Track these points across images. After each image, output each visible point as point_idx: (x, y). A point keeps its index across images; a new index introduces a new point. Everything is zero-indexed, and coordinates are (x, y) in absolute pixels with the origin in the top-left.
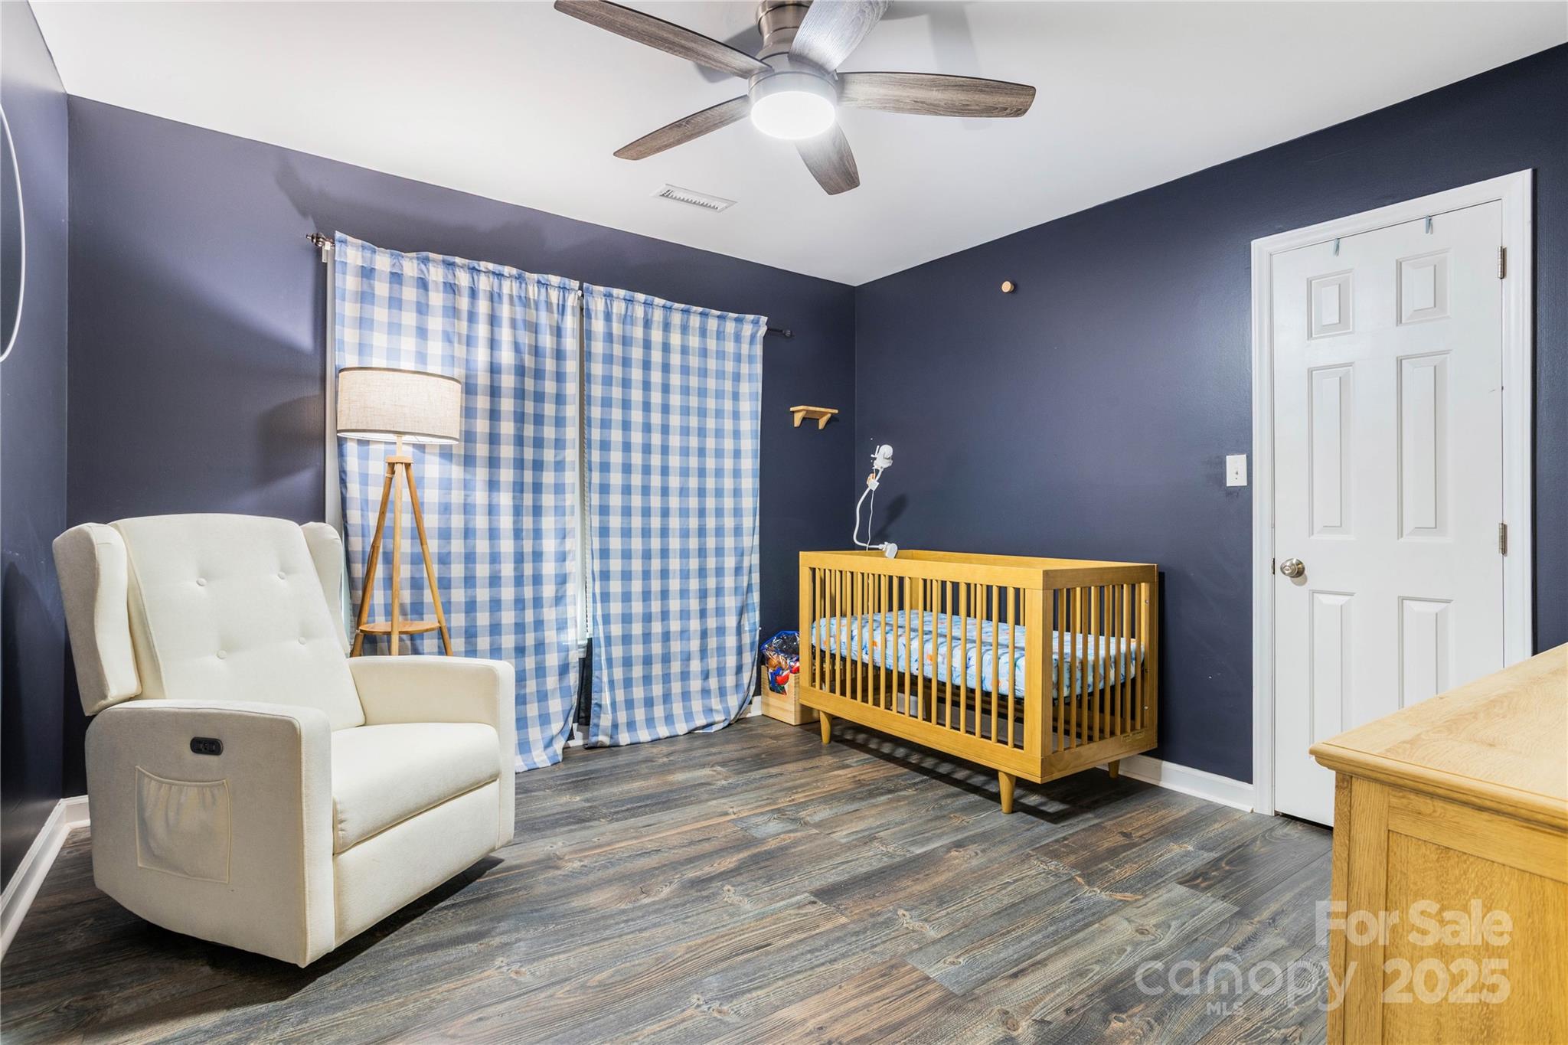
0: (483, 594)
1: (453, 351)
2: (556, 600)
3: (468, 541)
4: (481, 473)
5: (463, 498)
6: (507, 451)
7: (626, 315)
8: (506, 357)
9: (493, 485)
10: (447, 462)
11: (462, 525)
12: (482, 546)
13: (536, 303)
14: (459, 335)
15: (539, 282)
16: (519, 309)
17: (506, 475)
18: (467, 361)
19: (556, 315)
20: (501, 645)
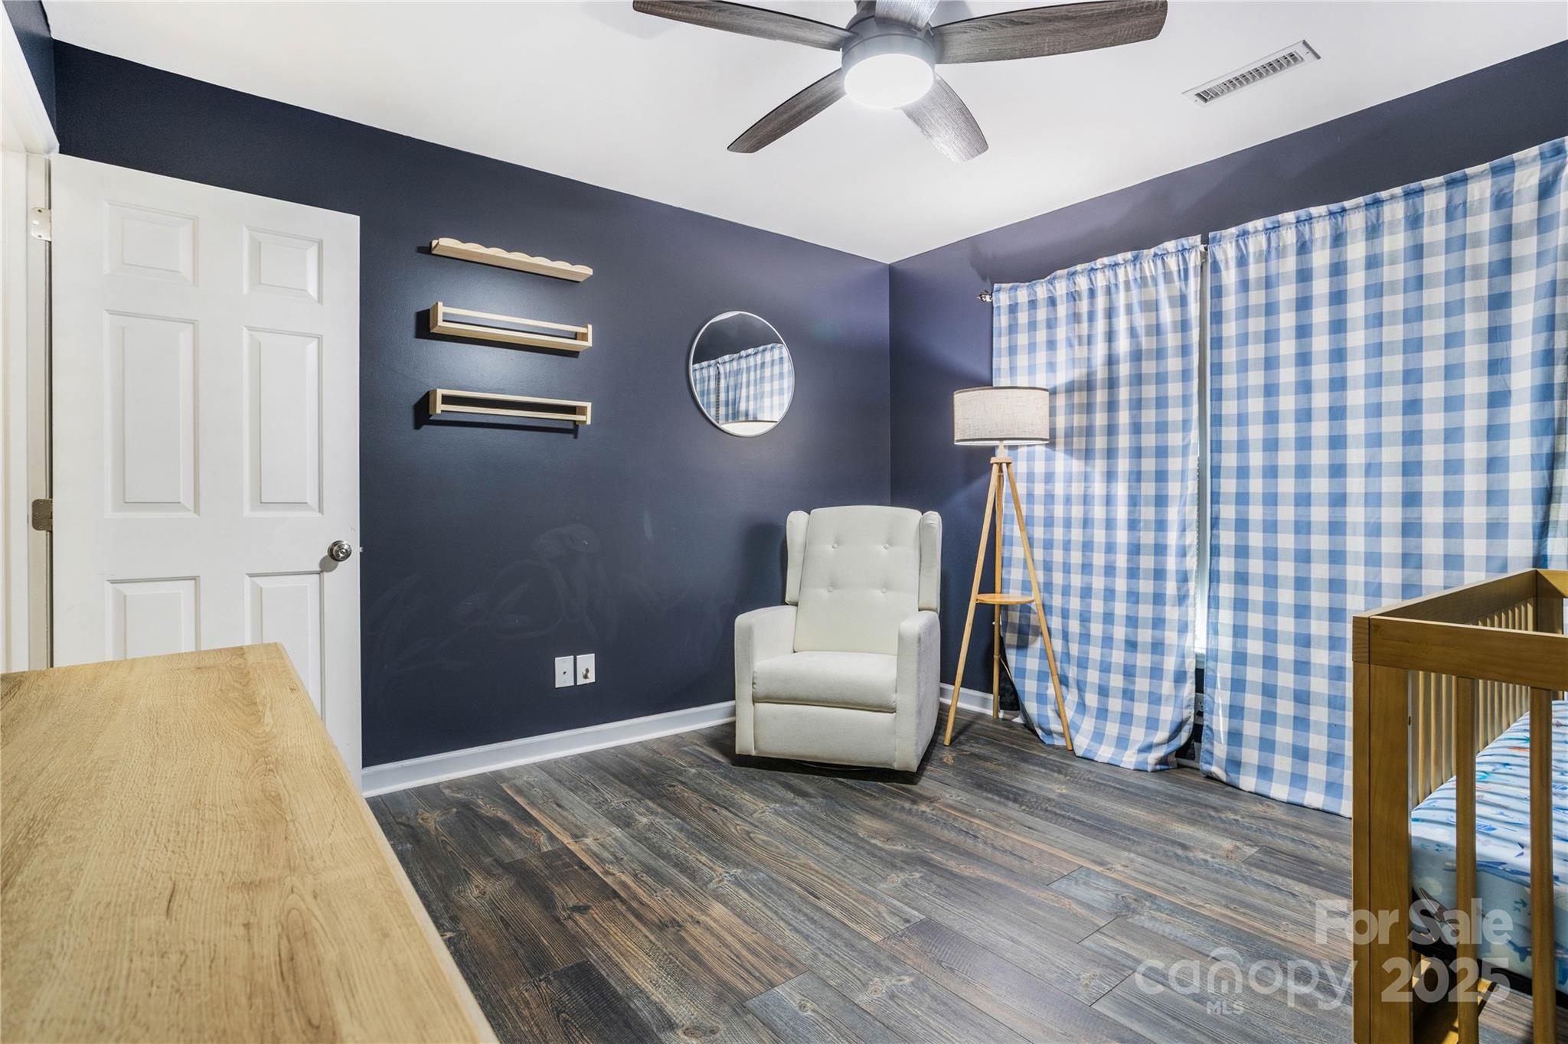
0: (1098, 582)
1: (1074, 354)
2: (1179, 599)
3: (1087, 530)
4: (1099, 465)
5: (1083, 489)
6: (1124, 441)
7: (1269, 251)
8: (1123, 345)
9: (1110, 476)
10: (1069, 457)
11: (1081, 515)
12: (1099, 536)
13: (1154, 279)
14: (1080, 338)
15: (1155, 255)
16: (1135, 292)
17: (1123, 465)
18: (1088, 359)
19: (1177, 284)
20: (1112, 634)
